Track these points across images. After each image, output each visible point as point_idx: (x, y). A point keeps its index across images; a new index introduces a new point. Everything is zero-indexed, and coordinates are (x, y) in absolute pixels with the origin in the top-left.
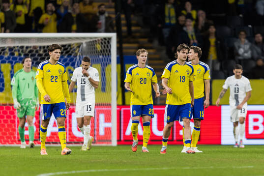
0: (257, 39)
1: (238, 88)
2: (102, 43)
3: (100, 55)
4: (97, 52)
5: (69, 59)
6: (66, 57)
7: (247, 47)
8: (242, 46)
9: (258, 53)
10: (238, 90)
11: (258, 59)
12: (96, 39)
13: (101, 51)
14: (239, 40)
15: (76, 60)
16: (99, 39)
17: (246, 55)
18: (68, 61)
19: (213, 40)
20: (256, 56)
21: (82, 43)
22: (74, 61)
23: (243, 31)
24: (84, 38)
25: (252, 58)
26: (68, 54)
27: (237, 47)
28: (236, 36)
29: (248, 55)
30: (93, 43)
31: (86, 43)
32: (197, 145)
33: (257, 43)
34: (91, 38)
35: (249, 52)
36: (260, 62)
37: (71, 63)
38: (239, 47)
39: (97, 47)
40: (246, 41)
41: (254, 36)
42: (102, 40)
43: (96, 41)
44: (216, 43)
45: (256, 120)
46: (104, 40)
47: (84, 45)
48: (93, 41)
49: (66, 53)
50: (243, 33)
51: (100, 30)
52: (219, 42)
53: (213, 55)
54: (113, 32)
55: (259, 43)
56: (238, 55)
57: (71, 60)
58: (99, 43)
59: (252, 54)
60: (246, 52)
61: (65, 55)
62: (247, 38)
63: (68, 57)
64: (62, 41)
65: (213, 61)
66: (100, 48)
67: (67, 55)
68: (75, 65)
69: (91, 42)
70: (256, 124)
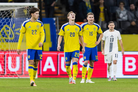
0: (131, 8)
1: (113, 38)
2: (28, 10)
3: (27, 17)
4: (24, 16)
5: (6, 20)
6: (4, 19)
7: (125, 12)
8: (122, 12)
9: (132, 17)
10: (113, 40)
11: (132, 21)
12: (24, 7)
13: (27, 15)
14: (119, 8)
15: (10, 21)
16: (26, 7)
17: (124, 18)
18: (5, 22)
19: (102, 8)
20: (130, 19)
21: (15, 10)
22: (9, 21)
23: (122, 2)
24: (16, 6)
25: (128, 20)
26: (6, 16)
27: (118, 13)
28: (117, 5)
29: (125, 18)
30: (22, 9)
31: (17, 9)
32: (91, 78)
33: (131, 10)
34: (21, 6)
35: (126, 16)
36: (134, 23)
37: (7, 23)
38: (120, 13)
39: (25, 12)
40: (124, 9)
41: (129, 6)
42: (28, 8)
43: (24, 8)
44: (104, 10)
45: (130, 61)
46: (29, 8)
47: (16, 11)
48: (22, 8)
49: (4, 16)
50: (122, 3)
51: (27, 1)
52: (106, 9)
53: (102, 18)
54: (36, 2)
55: (133, 10)
56: (119, 18)
57: (7, 21)
58: (26, 9)
59: (128, 17)
60: (124, 16)
61: (3, 18)
62: (125, 7)
63: (5, 18)
64: (2, 8)
65: (102, 22)
66: (27, 13)
67: (4, 17)
68: (10, 24)
69: (21, 9)
70: (130, 64)
